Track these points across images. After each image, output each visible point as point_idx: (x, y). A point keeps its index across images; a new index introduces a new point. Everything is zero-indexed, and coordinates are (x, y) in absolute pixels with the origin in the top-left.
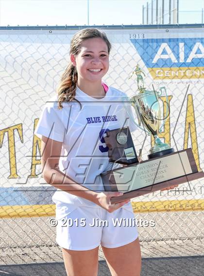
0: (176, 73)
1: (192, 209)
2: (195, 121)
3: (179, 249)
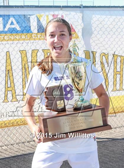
1: (13, 125)
2: (12, 68)
3: (5, 152)
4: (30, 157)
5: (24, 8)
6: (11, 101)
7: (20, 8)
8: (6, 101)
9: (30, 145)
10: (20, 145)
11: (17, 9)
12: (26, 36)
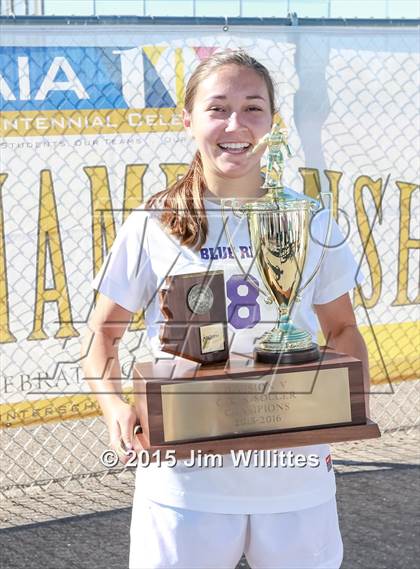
0: (13, 122)
1: (61, 417)
2: (58, 226)
3: (34, 505)
4: (116, 523)
5: (101, 23)
6: (55, 337)
7: (89, 23)
8: (40, 334)
9: (117, 484)
10: (83, 481)
11: (76, 26)
12: (108, 118)
